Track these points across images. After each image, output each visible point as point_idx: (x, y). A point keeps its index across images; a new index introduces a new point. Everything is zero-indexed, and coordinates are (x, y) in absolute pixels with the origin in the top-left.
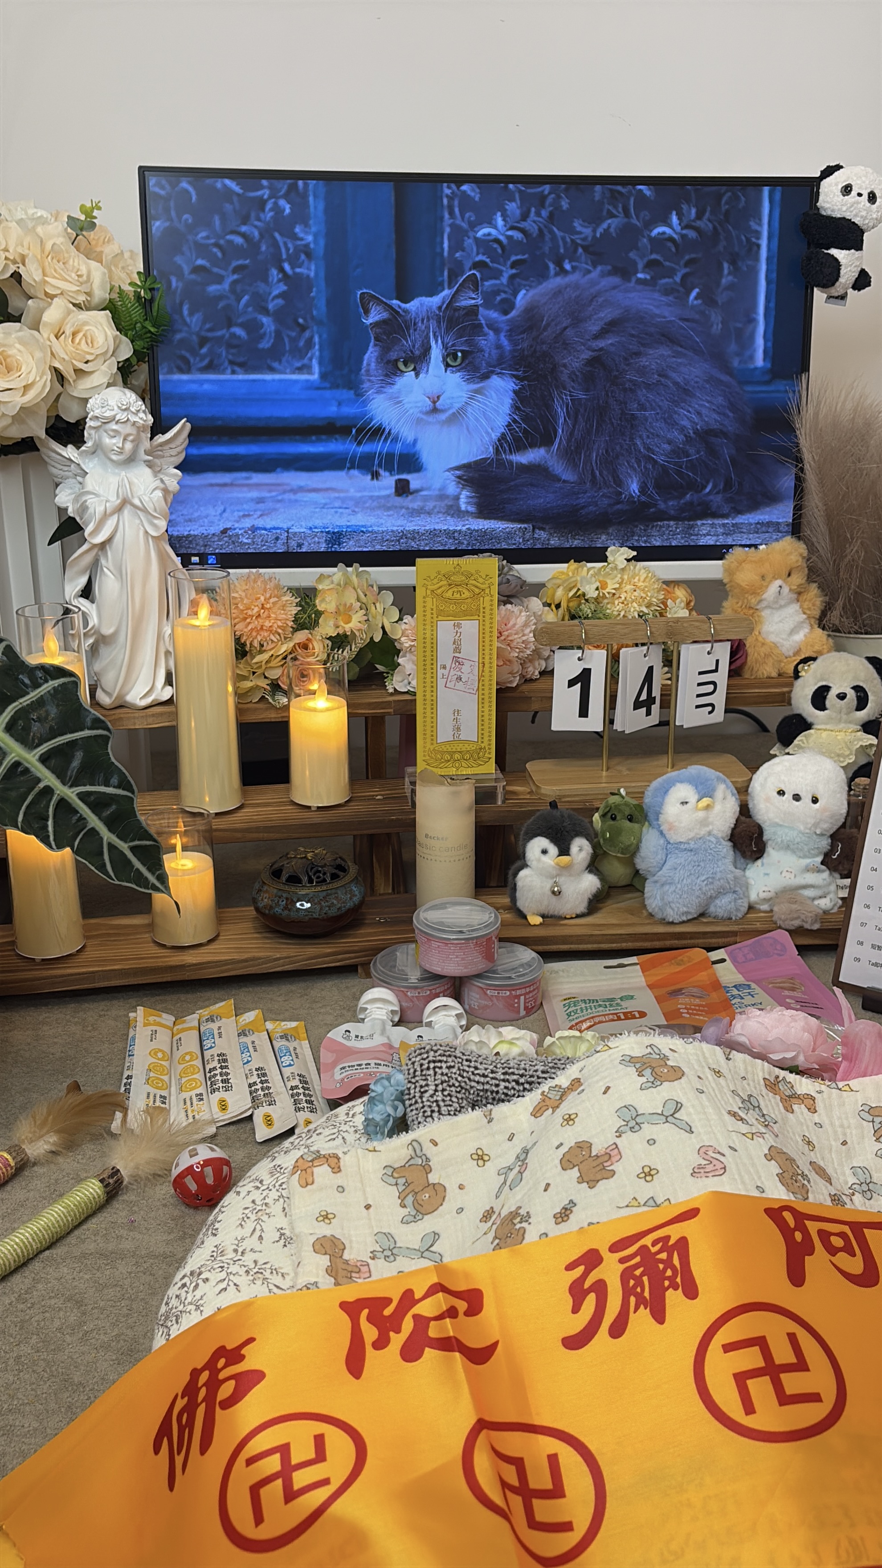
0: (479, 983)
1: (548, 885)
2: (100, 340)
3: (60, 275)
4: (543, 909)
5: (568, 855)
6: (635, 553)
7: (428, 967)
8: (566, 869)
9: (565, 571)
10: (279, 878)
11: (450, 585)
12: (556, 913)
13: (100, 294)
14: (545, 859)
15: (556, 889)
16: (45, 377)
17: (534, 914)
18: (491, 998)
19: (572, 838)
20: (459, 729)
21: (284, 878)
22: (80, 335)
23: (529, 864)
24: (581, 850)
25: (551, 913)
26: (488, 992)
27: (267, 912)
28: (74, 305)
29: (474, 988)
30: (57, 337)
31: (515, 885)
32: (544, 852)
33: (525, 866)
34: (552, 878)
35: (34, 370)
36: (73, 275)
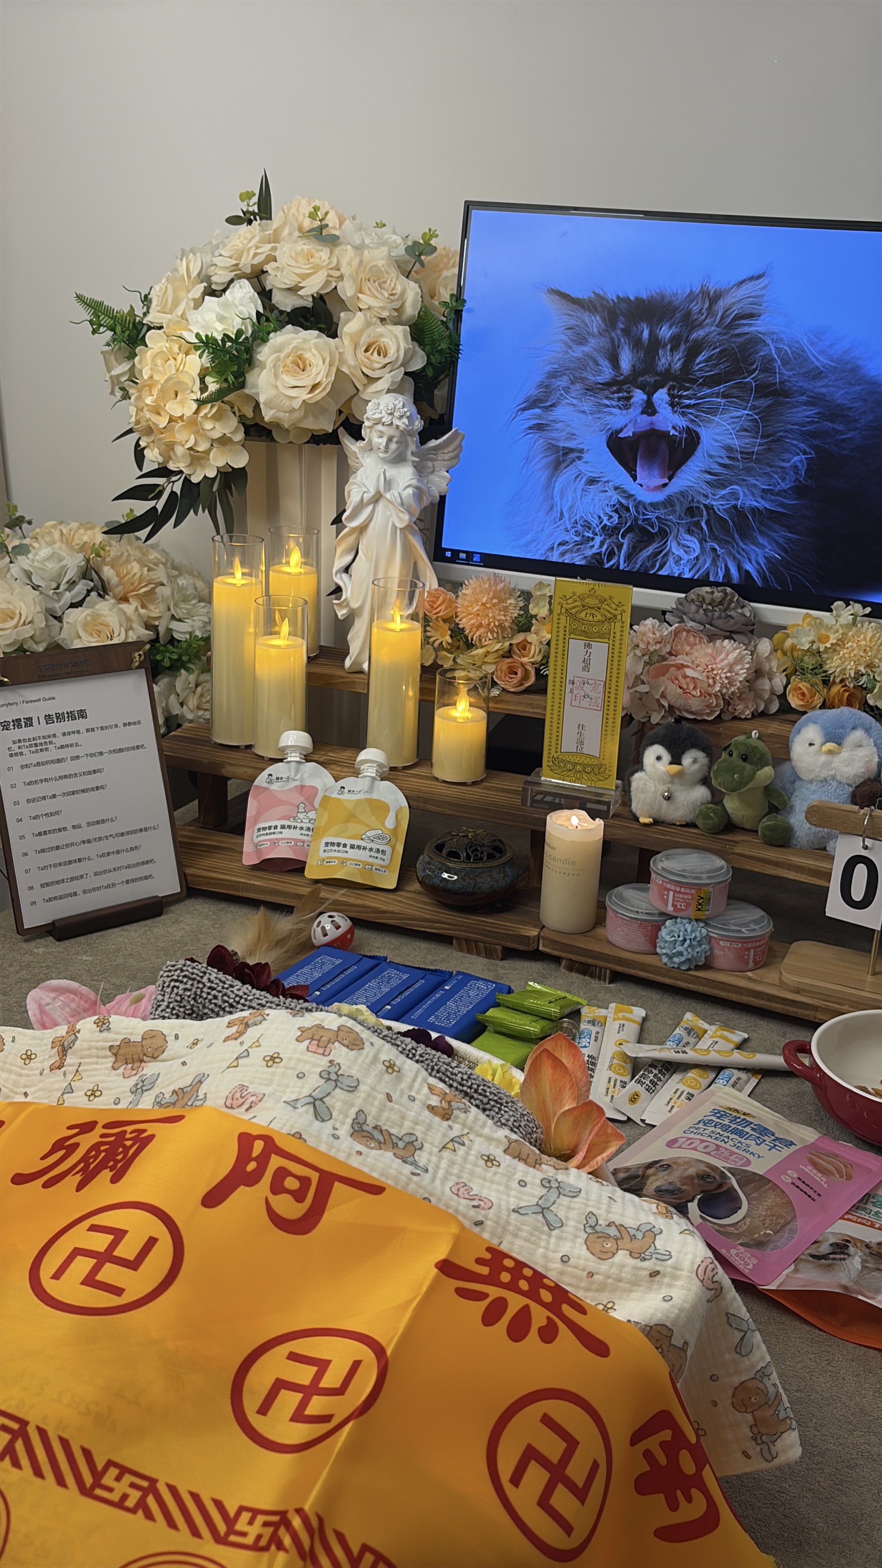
2: (394, 350)
6: (869, 610)
11: (584, 606)
13: (410, 311)
16: (330, 379)
20: (582, 743)
22: (375, 345)
28: (379, 319)
30: (356, 346)
35: (322, 372)
36: (386, 293)
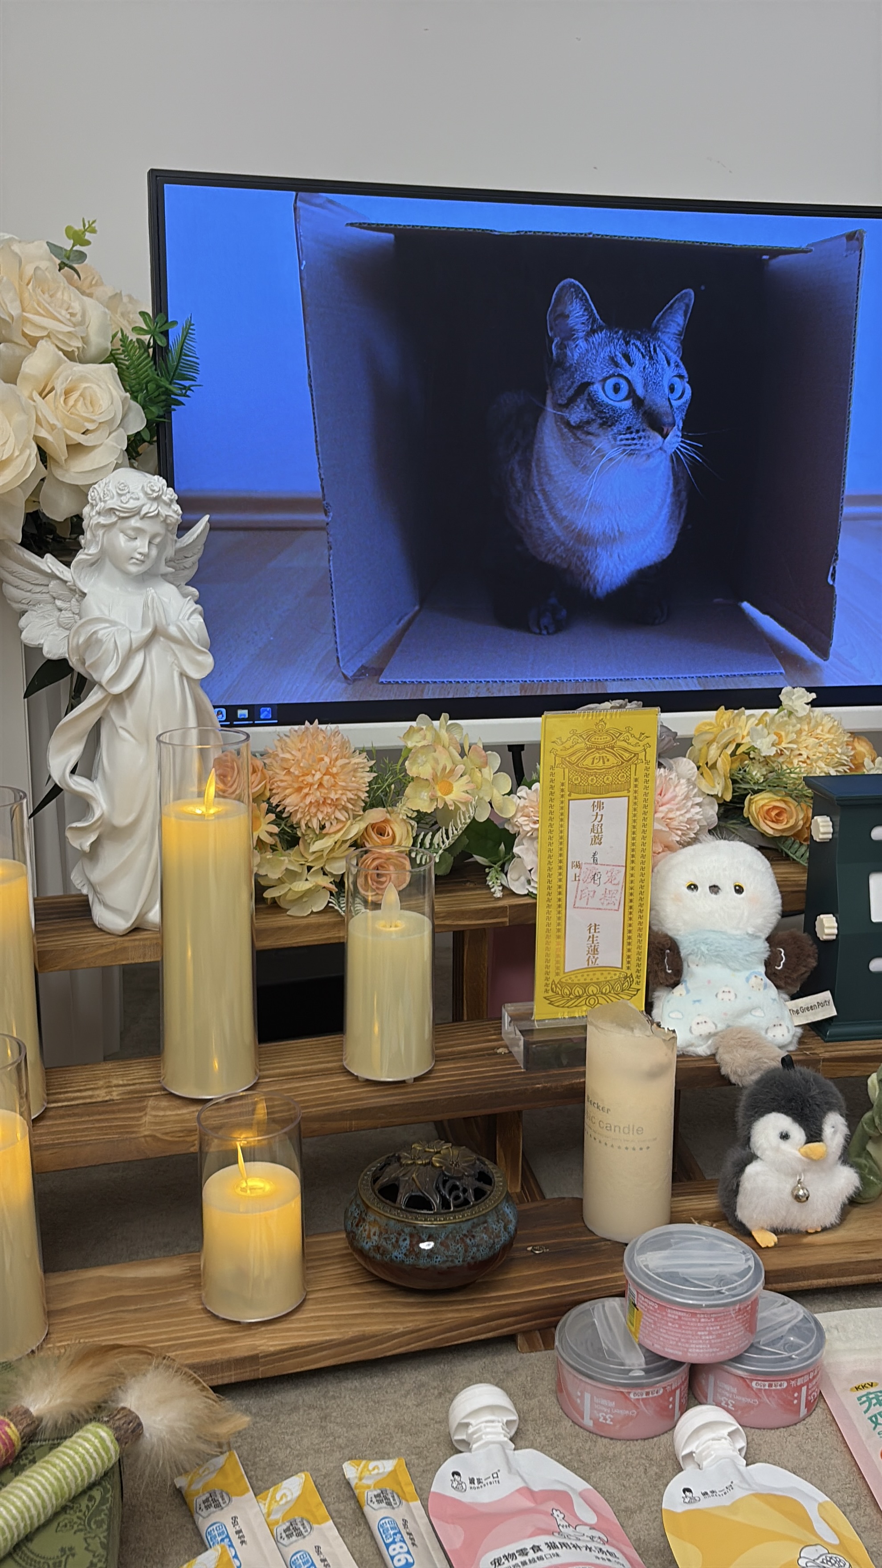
0: (740, 1370)
1: (788, 1186)
2: (104, 402)
3: (47, 311)
4: (777, 1223)
5: (820, 1141)
6: (813, 696)
7: (657, 1348)
8: (813, 1162)
9: (713, 721)
10: (394, 1200)
12: (794, 1227)
13: (99, 342)
14: (785, 1146)
15: (801, 1193)
16: (28, 452)
17: (762, 1228)
18: (757, 1394)
19: (825, 1113)
21: (402, 1199)
22: (75, 396)
23: (759, 1154)
24: (835, 1132)
25: (788, 1226)
26: (754, 1384)
27: (378, 1257)
28: (65, 353)
29: (733, 1379)
30: (43, 394)
31: (738, 1186)
32: (785, 1136)
33: (752, 1157)
34: (794, 1175)
35: (12, 440)
36: (64, 312)
